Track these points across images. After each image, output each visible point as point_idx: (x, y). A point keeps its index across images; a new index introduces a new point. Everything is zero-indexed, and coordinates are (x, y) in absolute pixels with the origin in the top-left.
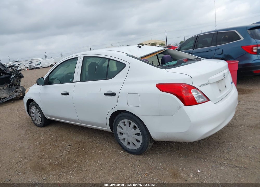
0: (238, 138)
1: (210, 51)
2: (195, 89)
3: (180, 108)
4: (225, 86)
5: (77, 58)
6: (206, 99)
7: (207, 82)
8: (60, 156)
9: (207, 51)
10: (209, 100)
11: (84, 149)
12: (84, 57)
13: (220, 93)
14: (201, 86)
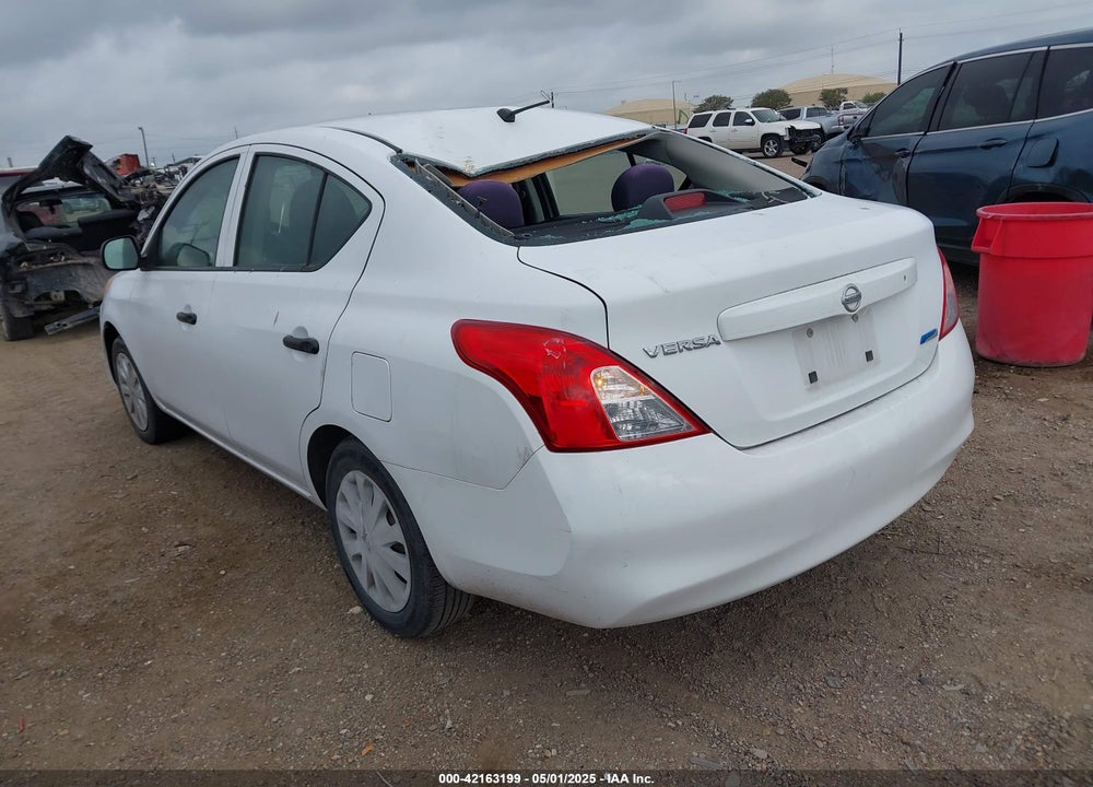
0: (923, 623)
1: (1000, 145)
2: (616, 368)
3: (527, 456)
4: (869, 356)
5: (236, 158)
6: (686, 424)
7: (707, 331)
8: (117, 589)
9: (984, 144)
10: (702, 428)
11: (223, 572)
12: (257, 156)
13: (809, 390)
14: (661, 353)
